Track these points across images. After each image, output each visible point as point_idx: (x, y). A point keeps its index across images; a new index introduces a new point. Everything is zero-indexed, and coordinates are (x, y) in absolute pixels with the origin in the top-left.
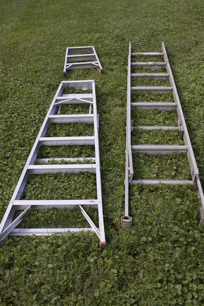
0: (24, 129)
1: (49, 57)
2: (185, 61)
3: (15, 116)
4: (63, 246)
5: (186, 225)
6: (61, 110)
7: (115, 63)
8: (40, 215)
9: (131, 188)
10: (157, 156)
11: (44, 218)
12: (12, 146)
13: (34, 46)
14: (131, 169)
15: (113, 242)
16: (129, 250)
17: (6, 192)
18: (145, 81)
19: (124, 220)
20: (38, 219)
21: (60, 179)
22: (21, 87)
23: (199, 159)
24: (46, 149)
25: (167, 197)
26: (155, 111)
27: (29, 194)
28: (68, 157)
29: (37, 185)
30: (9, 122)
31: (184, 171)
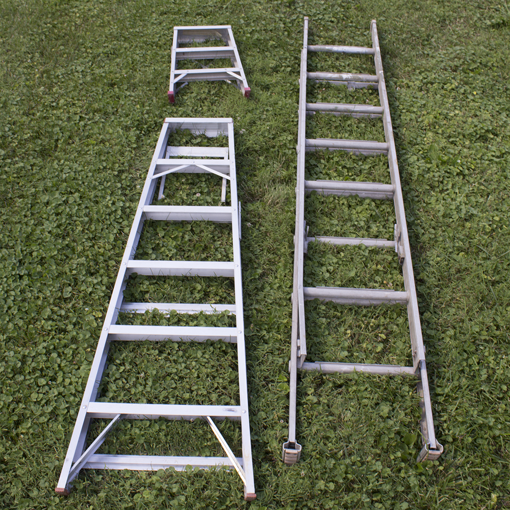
0: (94, 233)
1: (136, 47)
2: (418, 71)
3: (75, 202)
4: (180, 496)
5: (395, 460)
6: (165, 188)
7: (276, 70)
8: (137, 431)
9: (301, 381)
10: (351, 309)
11: (144, 438)
12: (74, 275)
13: (103, 11)
14: (303, 342)
15: (268, 490)
16: (295, 504)
17: (70, 378)
18: (334, 120)
19: (288, 451)
20: (132, 440)
21: (169, 354)
22: (82, 123)
23: (429, 318)
24: (140, 284)
25: (365, 401)
26: (352, 199)
27: (113, 387)
28: (183, 301)
29: (128, 367)
30: (64, 216)
31: (400, 345)
